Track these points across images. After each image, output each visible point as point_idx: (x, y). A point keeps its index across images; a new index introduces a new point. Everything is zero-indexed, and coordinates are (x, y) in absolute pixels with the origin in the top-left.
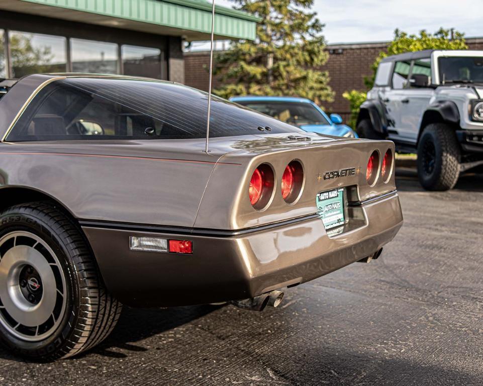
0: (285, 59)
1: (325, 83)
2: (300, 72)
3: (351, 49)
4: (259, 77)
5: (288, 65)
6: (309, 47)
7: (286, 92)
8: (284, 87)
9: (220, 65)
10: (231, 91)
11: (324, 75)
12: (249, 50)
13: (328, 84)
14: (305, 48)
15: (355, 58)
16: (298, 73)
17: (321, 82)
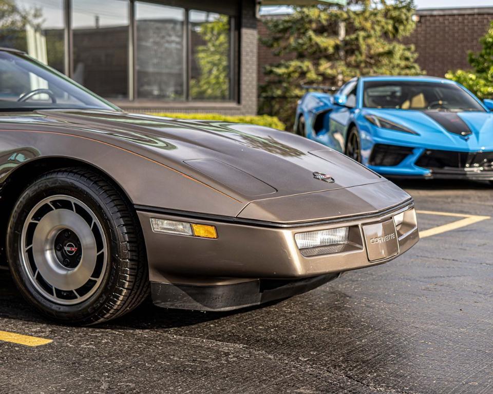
0: (363, 29)
1: (412, 60)
2: (383, 45)
3: (432, 16)
4: (331, 50)
5: (369, 36)
6: (395, 14)
7: (365, 70)
8: (363, 65)
9: (278, 35)
10: (295, 69)
11: (409, 49)
12: (319, 16)
13: (416, 61)
14: (389, 16)
15: (436, 27)
16: (380, 47)
17: (407, 59)
